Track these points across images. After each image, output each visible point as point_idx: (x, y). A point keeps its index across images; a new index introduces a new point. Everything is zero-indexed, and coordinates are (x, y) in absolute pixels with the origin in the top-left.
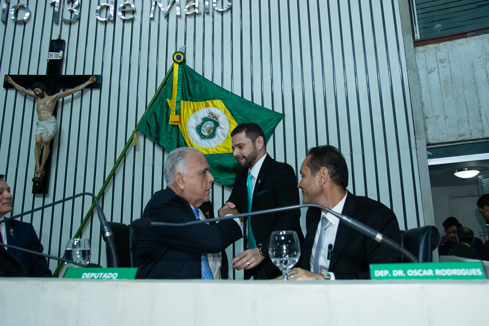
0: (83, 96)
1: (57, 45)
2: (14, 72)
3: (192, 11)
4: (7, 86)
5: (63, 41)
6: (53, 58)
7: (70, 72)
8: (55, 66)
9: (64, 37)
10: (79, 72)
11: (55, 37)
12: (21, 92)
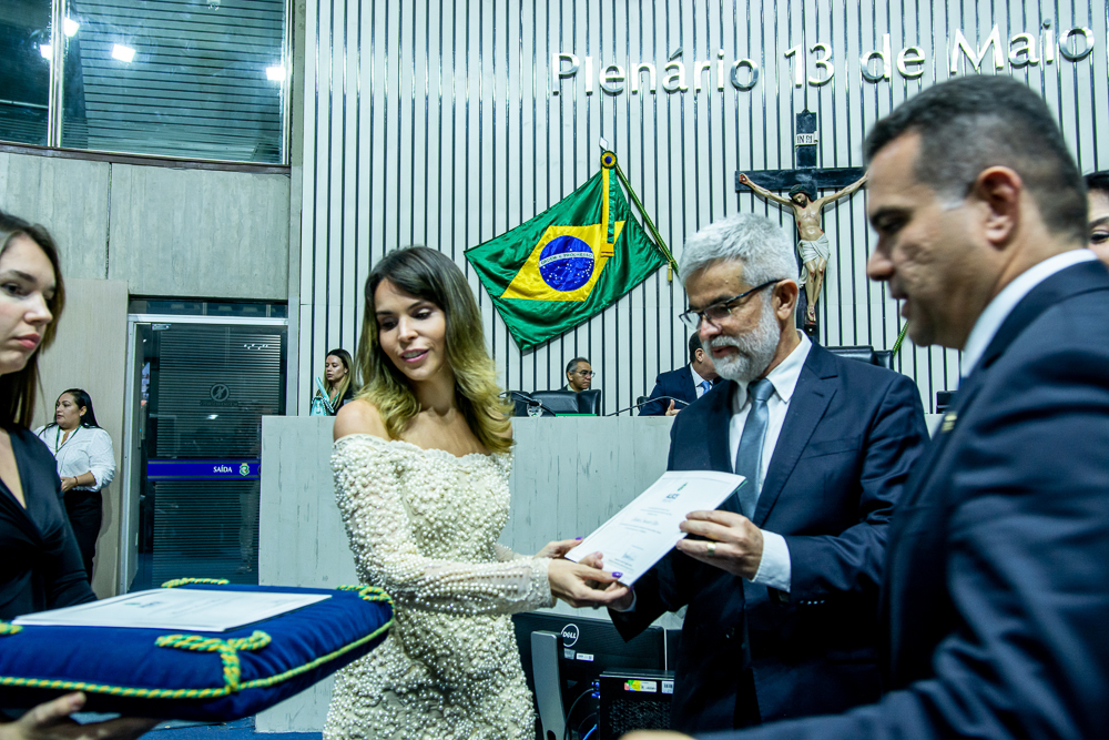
0: (854, 199)
1: (807, 121)
2: (745, 167)
3: (1023, 59)
4: (741, 187)
5: (814, 115)
6: (805, 143)
7: (828, 163)
8: (807, 155)
9: (813, 108)
10: (843, 163)
11: (799, 109)
12: (760, 196)
